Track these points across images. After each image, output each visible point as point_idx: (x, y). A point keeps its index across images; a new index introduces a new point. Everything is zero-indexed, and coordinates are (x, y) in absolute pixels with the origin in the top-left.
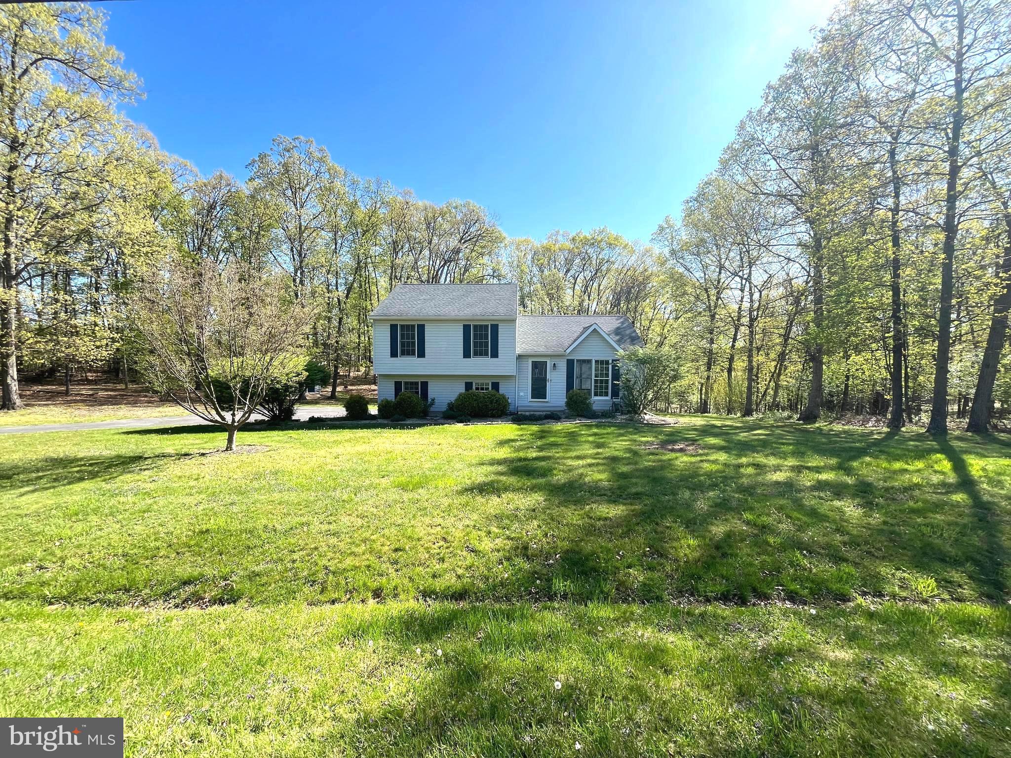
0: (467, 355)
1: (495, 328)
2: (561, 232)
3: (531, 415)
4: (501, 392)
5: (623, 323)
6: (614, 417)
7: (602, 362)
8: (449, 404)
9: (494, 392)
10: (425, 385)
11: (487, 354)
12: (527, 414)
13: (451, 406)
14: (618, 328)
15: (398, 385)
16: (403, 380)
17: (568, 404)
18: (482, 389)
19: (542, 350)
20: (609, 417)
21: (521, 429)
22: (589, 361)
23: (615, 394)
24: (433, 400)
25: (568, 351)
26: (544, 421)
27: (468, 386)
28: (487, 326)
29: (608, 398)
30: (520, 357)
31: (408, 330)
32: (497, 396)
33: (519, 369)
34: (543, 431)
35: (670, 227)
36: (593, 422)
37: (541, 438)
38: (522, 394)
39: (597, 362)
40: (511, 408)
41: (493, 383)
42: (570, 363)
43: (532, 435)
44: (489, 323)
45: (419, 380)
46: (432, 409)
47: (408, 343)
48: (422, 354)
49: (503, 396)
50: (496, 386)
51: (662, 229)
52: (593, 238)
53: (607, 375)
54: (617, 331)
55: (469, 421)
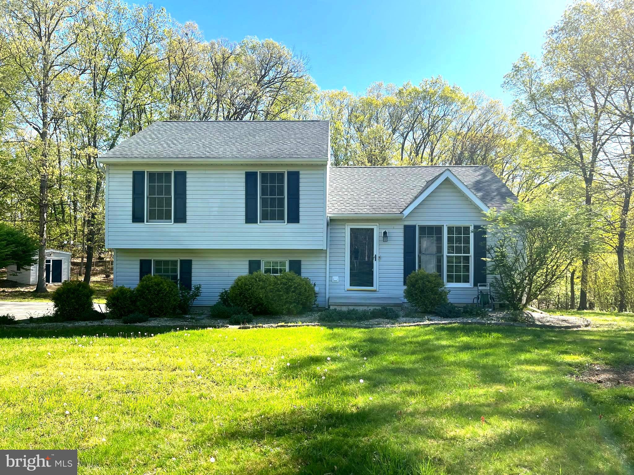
0: (250, 218)
1: (294, 177)
2: (384, 85)
3: (349, 312)
4: (304, 275)
5: (484, 175)
6: (484, 315)
7: (458, 229)
8: (222, 295)
9: (293, 275)
10: (187, 265)
11: (281, 218)
12: (344, 309)
13: (225, 298)
14: (478, 183)
15: (145, 266)
16: (153, 258)
17: (409, 294)
18: (275, 271)
19: (365, 210)
20: (477, 315)
21: (334, 336)
22: (438, 230)
23: (480, 279)
24: (198, 288)
25: (407, 212)
26: (372, 321)
27: (254, 265)
28: (281, 175)
29: (469, 285)
30: (332, 222)
31: (160, 180)
32: (297, 280)
33: (331, 240)
34: (371, 340)
35: (528, 66)
36: (455, 323)
37: (371, 353)
38: (336, 278)
39: (450, 230)
40: (320, 301)
41: (291, 262)
42: (409, 231)
43: (353, 347)
44: (285, 170)
45: (178, 258)
46: (196, 303)
47: (160, 200)
48: (181, 218)
49: (307, 281)
50: (296, 266)
51: (517, 69)
52: (424, 91)
53: (467, 250)
54: (477, 186)
55: (249, 322)
